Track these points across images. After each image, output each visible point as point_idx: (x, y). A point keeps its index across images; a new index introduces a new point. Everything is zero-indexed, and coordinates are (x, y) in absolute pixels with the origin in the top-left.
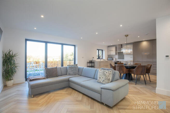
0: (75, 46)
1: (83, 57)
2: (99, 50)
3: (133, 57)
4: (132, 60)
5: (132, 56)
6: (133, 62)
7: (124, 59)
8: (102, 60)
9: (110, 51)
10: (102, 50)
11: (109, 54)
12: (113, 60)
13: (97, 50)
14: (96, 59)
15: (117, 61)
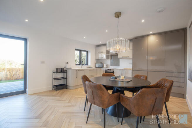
0: (26, 40)
1: (43, 62)
2: (81, 51)
3: (132, 63)
4: (131, 68)
5: (131, 61)
6: (133, 70)
7: (119, 65)
8: (85, 67)
9: (99, 52)
10: (87, 52)
11: (97, 58)
12: (103, 67)
13: (76, 50)
14: (73, 66)
15: (108, 70)
